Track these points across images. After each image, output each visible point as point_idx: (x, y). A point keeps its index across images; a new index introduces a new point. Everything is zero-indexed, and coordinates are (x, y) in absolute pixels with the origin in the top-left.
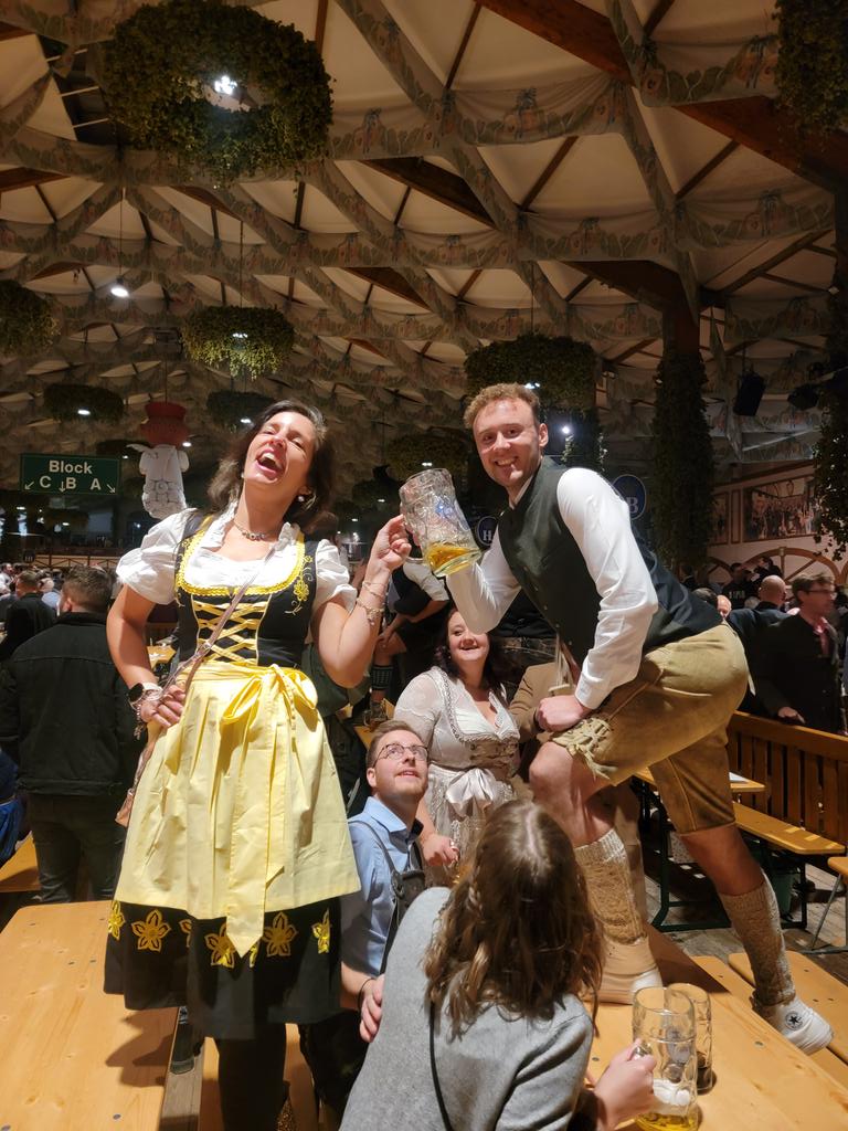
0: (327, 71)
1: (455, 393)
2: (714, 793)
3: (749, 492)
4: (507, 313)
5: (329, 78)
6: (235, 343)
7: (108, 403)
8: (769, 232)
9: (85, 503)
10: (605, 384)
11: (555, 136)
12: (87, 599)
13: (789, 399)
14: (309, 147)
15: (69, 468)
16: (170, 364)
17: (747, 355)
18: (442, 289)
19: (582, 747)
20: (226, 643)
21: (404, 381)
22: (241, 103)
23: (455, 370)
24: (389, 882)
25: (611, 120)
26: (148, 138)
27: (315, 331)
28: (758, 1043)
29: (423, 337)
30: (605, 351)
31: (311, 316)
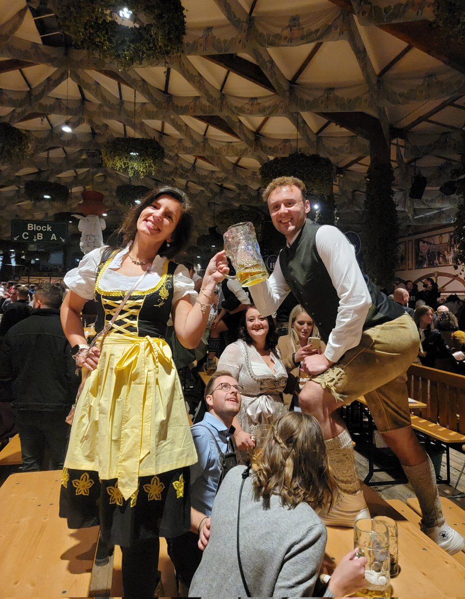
0: (183, 5)
1: (255, 186)
2: (400, 409)
3: (418, 241)
4: (283, 142)
5: (184, 9)
6: (132, 158)
7: (60, 191)
8: (429, 96)
9: (48, 248)
10: (338, 182)
11: (310, 42)
12: (49, 301)
13: (440, 189)
14: (172, 48)
15: (39, 228)
16: (95, 170)
17: (416, 165)
18: (247, 128)
19: (329, 384)
20: (120, 323)
21: (226, 179)
22: (134, 23)
23: (254, 173)
24: (218, 458)
25: (342, 33)
26: (82, 43)
27: (176, 151)
28: (424, 549)
29: (237, 155)
30: (338, 163)
31: (174, 143)
